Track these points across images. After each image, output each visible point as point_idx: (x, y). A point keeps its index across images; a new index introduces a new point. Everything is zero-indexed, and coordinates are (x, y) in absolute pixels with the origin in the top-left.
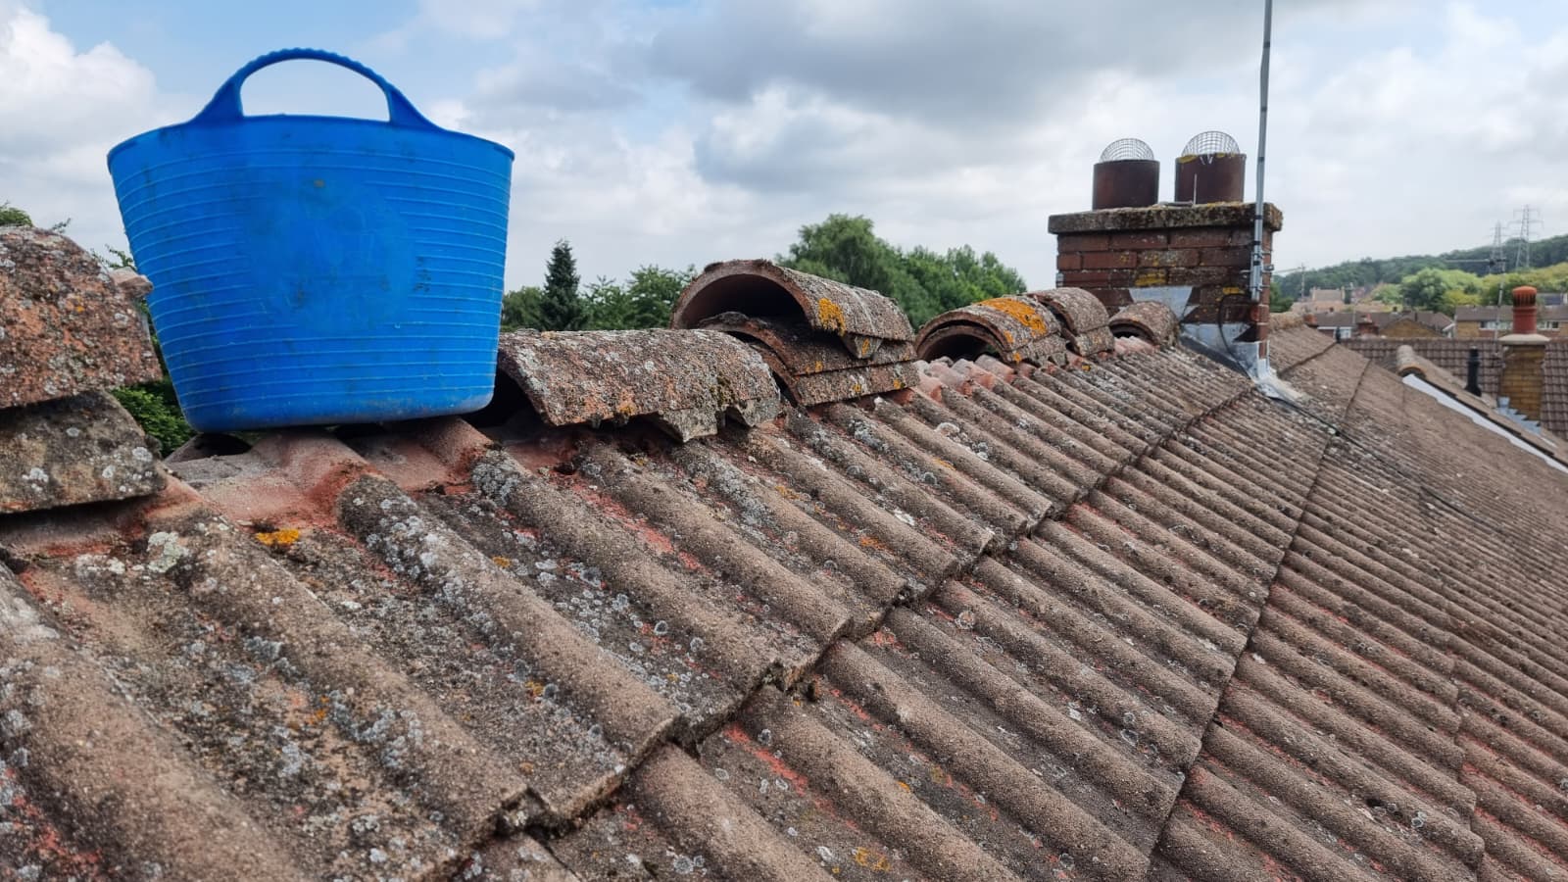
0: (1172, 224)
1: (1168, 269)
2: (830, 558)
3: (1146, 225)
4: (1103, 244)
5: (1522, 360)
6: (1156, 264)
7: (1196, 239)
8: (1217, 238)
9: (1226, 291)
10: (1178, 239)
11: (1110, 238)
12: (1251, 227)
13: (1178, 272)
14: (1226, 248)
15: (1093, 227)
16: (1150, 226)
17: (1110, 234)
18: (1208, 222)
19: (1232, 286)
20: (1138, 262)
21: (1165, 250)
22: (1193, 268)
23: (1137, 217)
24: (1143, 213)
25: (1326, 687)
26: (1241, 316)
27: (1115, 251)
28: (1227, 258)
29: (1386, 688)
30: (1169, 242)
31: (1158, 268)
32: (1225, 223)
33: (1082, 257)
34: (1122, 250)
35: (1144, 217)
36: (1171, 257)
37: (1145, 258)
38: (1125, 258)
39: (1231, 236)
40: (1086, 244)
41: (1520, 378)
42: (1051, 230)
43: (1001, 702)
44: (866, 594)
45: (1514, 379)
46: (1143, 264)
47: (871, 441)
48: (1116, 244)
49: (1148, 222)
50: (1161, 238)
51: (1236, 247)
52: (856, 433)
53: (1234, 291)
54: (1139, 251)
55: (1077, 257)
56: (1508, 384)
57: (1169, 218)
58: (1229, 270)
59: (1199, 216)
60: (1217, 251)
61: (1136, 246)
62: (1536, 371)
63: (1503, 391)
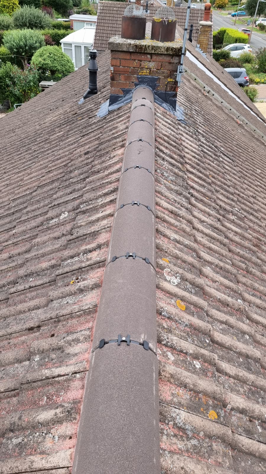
0: (153, 52)
1: (150, 69)
2: (213, 436)
3: (144, 51)
4: (128, 56)
5: (205, 31)
6: (146, 67)
7: (161, 58)
8: (167, 59)
9: (169, 80)
10: (154, 57)
11: (131, 54)
13: (153, 71)
14: (170, 63)
15: (125, 49)
16: (146, 52)
17: (131, 53)
18: (165, 53)
19: (171, 78)
20: (140, 65)
21: (150, 61)
22: (159, 69)
23: (141, 47)
26: (173, 89)
27: (132, 60)
28: (170, 67)
30: (151, 58)
31: (147, 69)
32: (171, 53)
33: (120, 61)
34: (135, 60)
35: (144, 47)
36: (152, 65)
37: (143, 63)
38: (135, 63)
39: (172, 58)
40: (122, 56)
44: (225, 443)
46: (142, 66)
47: (167, 316)
48: (133, 57)
49: (145, 50)
50: (149, 56)
51: (173, 63)
53: (171, 80)
54: (141, 61)
55: (118, 61)
56: (200, 39)
57: (152, 49)
58: (170, 73)
59: (163, 50)
60: (167, 64)
61: (140, 59)
62: (208, 36)
63: (199, 42)
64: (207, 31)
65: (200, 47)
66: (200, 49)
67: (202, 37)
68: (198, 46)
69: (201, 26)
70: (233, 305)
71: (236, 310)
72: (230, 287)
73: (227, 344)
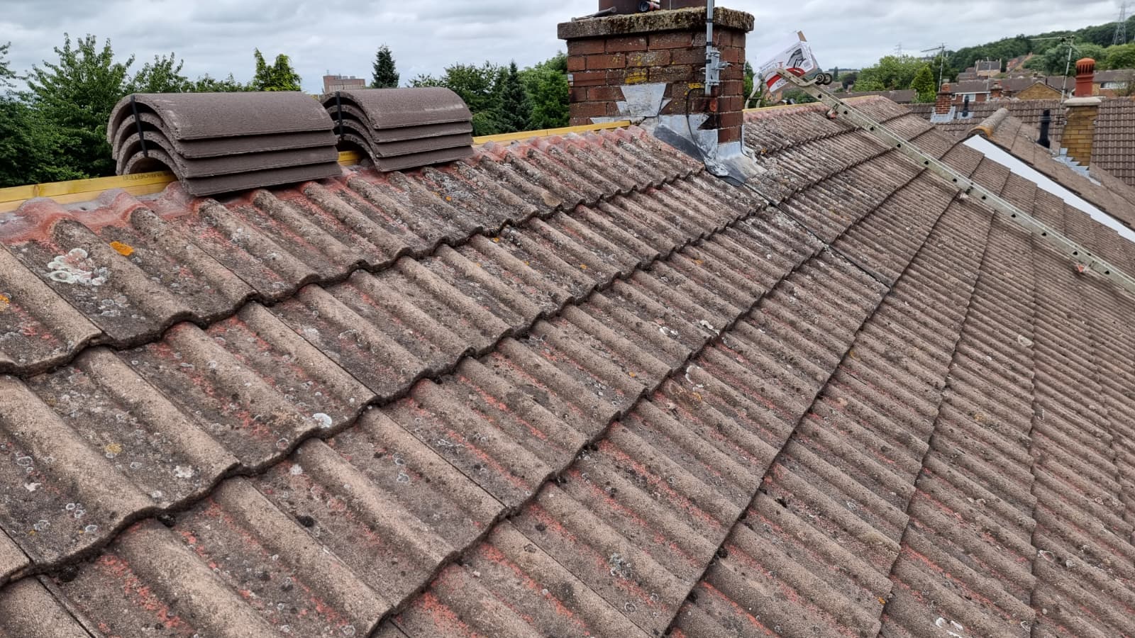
0: (648, 29)
1: (648, 68)
3: (629, 30)
4: (599, 48)
5: (1079, 118)
6: (639, 64)
7: (668, 41)
8: (683, 40)
9: (691, 86)
10: (655, 42)
11: (605, 42)
12: (704, 30)
13: (655, 71)
14: (690, 49)
15: (590, 33)
16: (632, 31)
17: (604, 39)
18: (674, 26)
19: (694, 82)
20: (627, 63)
21: (646, 51)
22: (666, 66)
23: (621, 24)
24: (626, 19)
25: (345, 495)
26: (703, 107)
27: (609, 53)
28: (692, 58)
29: (444, 483)
30: (648, 44)
31: (642, 67)
32: (687, 26)
33: (586, 60)
34: (615, 53)
35: (627, 23)
36: (651, 58)
37: (631, 58)
38: (616, 60)
39: (693, 38)
40: (587, 48)
41: (1076, 132)
42: (560, 37)
45: (1073, 134)
46: (629, 65)
48: (610, 48)
49: (630, 28)
50: (642, 40)
51: (698, 47)
53: (697, 86)
54: (627, 53)
55: (582, 59)
56: (1068, 137)
57: (645, 23)
58: (693, 69)
59: (667, 21)
60: (684, 51)
61: (625, 49)
62: (1089, 127)
63: (1064, 143)
64: (1087, 118)
65: (1068, 155)
66: (1070, 159)
67: (1073, 132)
68: (1064, 151)
69: (1069, 109)
70: (252, 402)
71: (259, 419)
72: (325, 378)
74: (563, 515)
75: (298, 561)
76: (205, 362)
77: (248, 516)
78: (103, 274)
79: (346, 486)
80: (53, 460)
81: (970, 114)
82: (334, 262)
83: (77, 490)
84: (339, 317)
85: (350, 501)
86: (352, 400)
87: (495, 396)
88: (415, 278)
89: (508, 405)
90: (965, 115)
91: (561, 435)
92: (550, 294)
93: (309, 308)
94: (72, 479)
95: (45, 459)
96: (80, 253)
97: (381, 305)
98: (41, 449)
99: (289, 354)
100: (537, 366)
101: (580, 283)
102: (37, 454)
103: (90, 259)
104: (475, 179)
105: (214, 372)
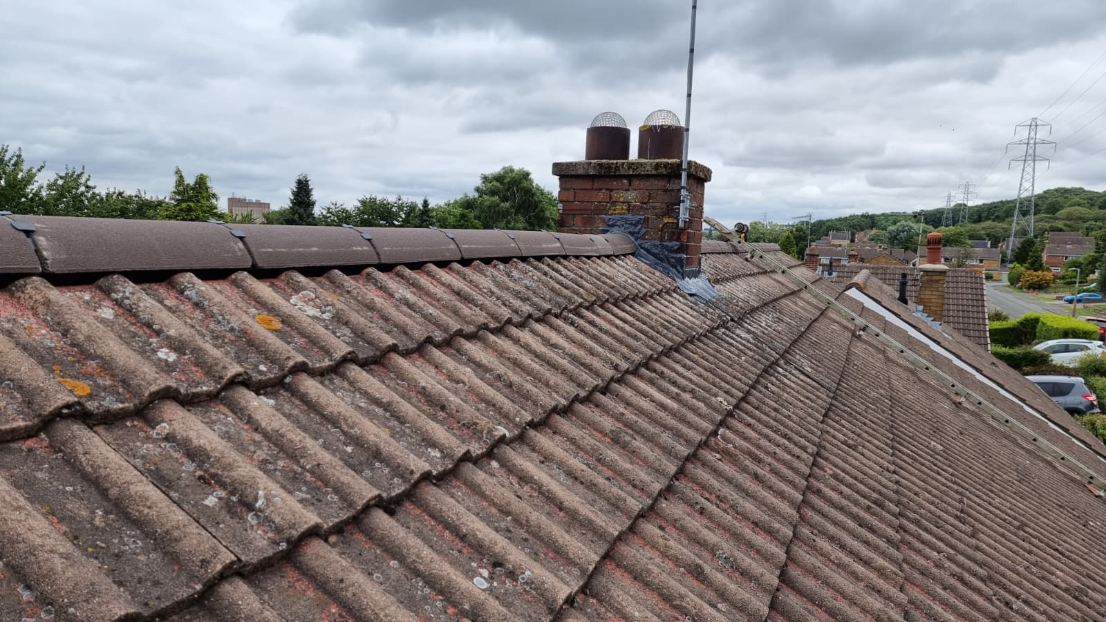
0: (631, 173)
1: (629, 203)
2: (9, 380)
3: (615, 172)
4: (588, 185)
5: (932, 281)
6: (621, 200)
7: (647, 184)
8: (660, 184)
9: (666, 220)
10: (636, 183)
11: (593, 180)
12: (680, 177)
13: (634, 206)
14: (666, 191)
15: (581, 172)
16: (617, 173)
17: (593, 178)
18: (654, 172)
19: (670, 217)
20: (611, 198)
21: (628, 190)
22: (644, 203)
23: (609, 167)
24: (612, 164)
25: (536, 484)
26: (674, 237)
27: (596, 190)
28: (666, 198)
30: (630, 185)
31: (623, 202)
32: (664, 173)
33: (575, 193)
34: (601, 189)
35: (614, 166)
36: (631, 196)
37: (614, 194)
38: (602, 195)
39: (669, 182)
40: (578, 184)
41: (930, 293)
42: (554, 173)
43: (114, 492)
44: (29, 408)
45: (927, 294)
46: (613, 199)
47: (195, 299)
48: (596, 185)
49: (616, 170)
50: (625, 181)
51: (672, 190)
52: (185, 293)
53: (671, 220)
54: (611, 190)
55: (572, 192)
56: (923, 296)
57: (629, 168)
58: (668, 206)
59: (648, 168)
60: (660, 192)
61: (609, 187)
62: (940, 289)
63: (919, 301)
64: (937, 281)
65: (924, 311)
66: (926, 315)
67: (927, 292)
68: (921, 308)
69: (922, 273)
70: (457, 411)
71: (464, 425)
72: (494, 402)
73: (330, 409)
74: (676, 520)
75: (527, 521)
76: (416, 381)
77: (484, 488)
78: (329, 311)
79: (535, 477)
80: (359, 432)
81: (835, 274)
82: (466, 322)
83: (381, 454)
84: (484, 361)
85: (540, 488)
86: (518, 419)
87: (601, 432)
88: (519, 341)
89: (612, 440)
90: (830, 274)
91: (657, 463)
92: (612, 364)
93: (460, 354)
94: (376, 446)
95: (352, 431)
96: (309, 295)
97: (504, 357)
98: (347, 424)
99: (464, 383)
100: (622, 414)
101: (629, 359)
102: (345, 428)
103: (317, 300)
104: (530, 274)
105: (424, 388)
